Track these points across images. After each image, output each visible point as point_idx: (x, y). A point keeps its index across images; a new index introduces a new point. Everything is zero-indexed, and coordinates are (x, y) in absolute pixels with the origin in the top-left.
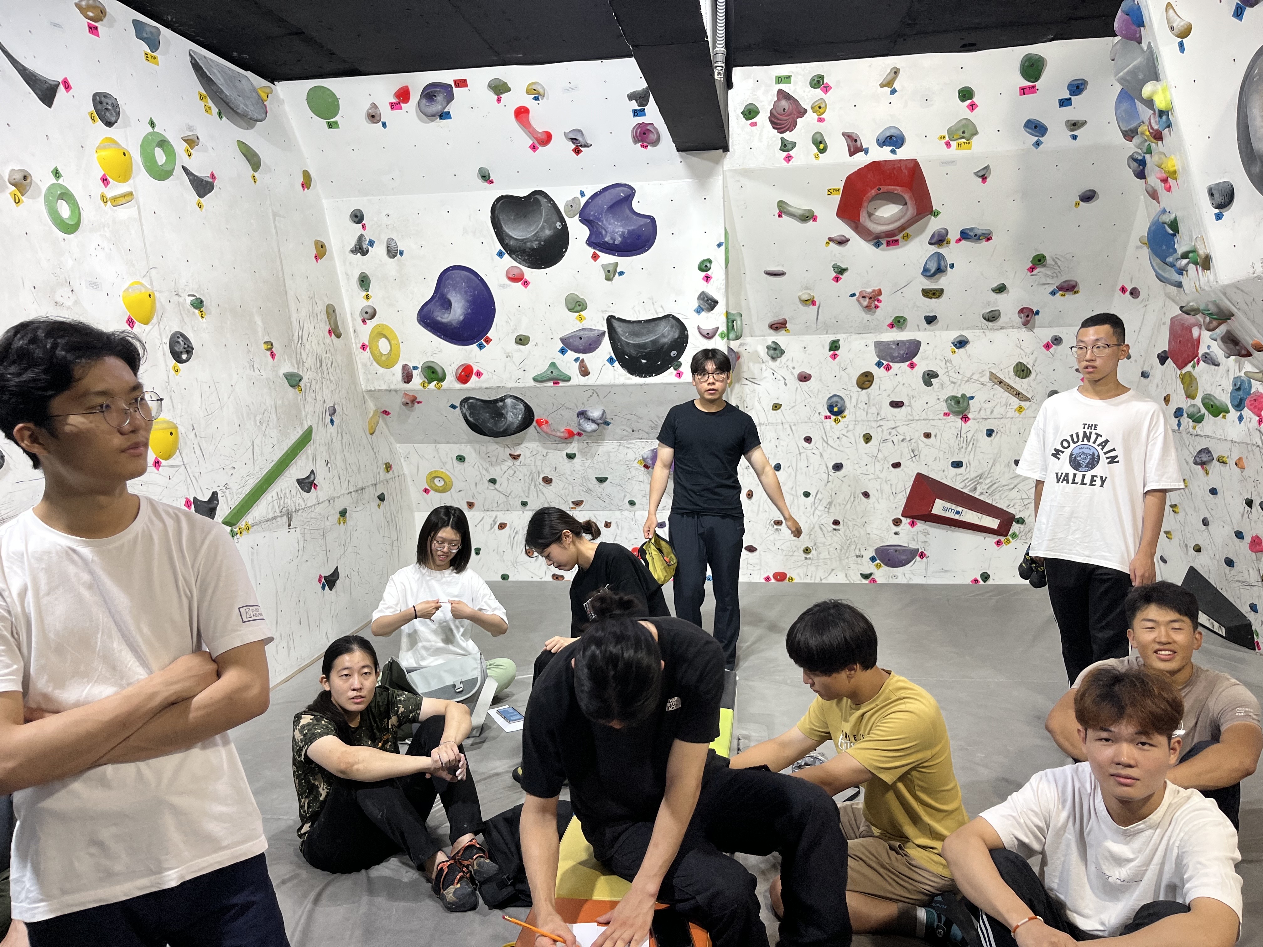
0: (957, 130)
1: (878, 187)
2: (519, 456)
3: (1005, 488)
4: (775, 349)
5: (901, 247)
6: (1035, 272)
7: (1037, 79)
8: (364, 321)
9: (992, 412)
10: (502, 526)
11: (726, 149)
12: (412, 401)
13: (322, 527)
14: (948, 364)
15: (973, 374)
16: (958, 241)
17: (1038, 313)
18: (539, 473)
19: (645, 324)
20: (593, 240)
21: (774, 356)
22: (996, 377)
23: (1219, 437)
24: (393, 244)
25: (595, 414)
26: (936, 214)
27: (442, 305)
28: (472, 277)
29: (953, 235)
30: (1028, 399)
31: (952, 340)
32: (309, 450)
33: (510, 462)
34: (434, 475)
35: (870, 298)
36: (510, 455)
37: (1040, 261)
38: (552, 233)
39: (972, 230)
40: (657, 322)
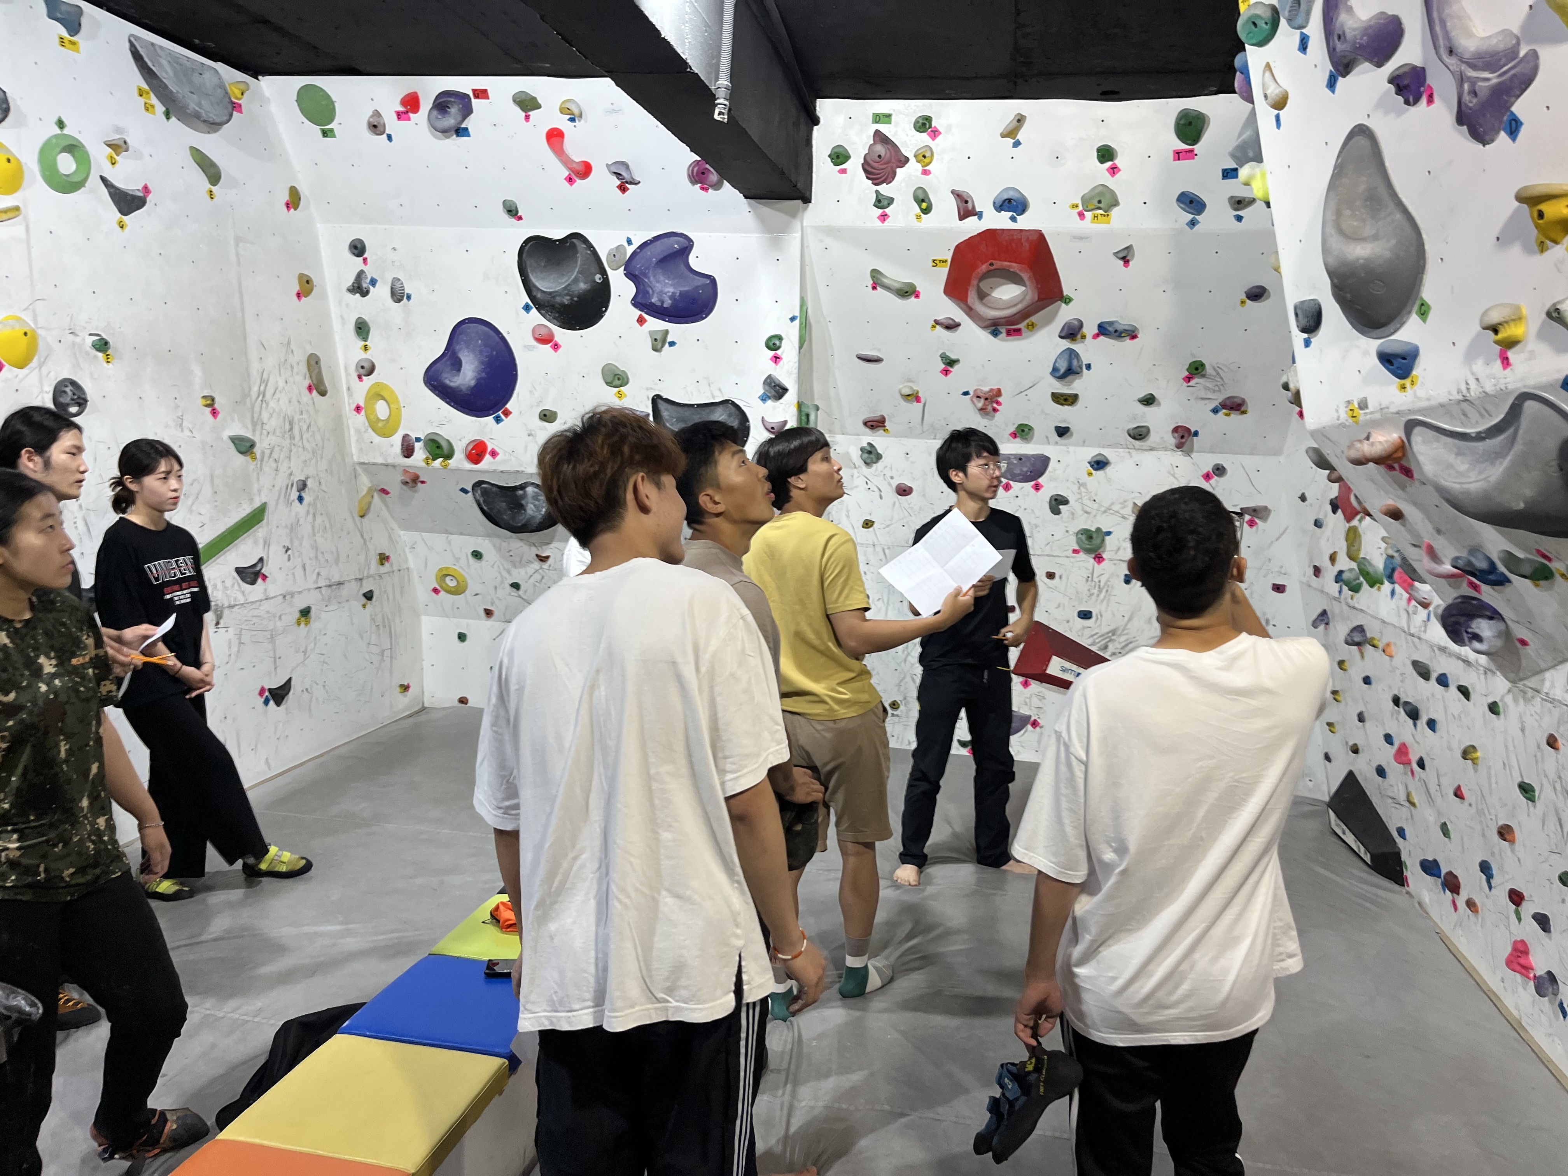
0: (1091, 198)
1: (991, 261)
2: (548, 557)
4: (870, 452)
5: (1026, 338)
6: (1192, 383)
8: (360, 377)
11: (807, 200)
12: (413, 481)
13: (271, 628)
14: (1082, 488)
15: (1112, 504)
16: (1096, 336)
17: (1196, 434)
19: (698, 409)
20: (639, 299)
21: (868, 461)
23: (1371, 613)
24: (398, 285)
26: (1067, 300)
27: (453, 365)
28: (492, 333)
29: (1090, 329)
31: (1089, 458)
32: (260, 532)
33: (537, 565)
34: (445, 572)
35: (986, 399)
36: (537, 556)
37: (1197, 369)
38: (589, 288)
39: (1111, 323)
40: (712, 408)
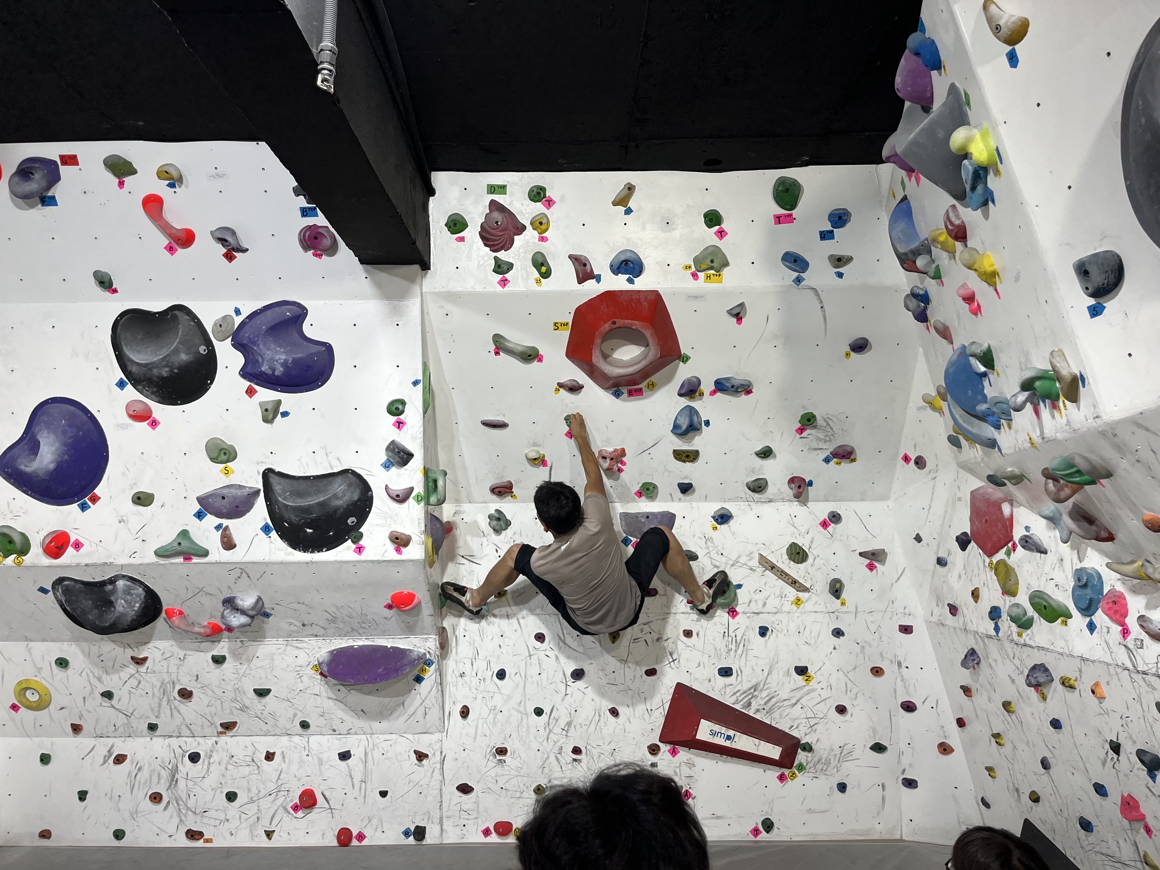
0: (704, 258)
1: (613, 320)
2: (145, 659)
3: (786, 703)
4: (499, 519)
5: (648, 397)
6: (804, 434)
7: (793, 207)
9: (765, 604)
10: (120, 759)
11: (425, 266)
14: (708, 542)
15: (739, 556)
16: (713, 393)
17: (810, 483)
18: (173, 683)
19: (315, 481)
20: (248, 370)
21: (497, 528)
22: (767, 561)
23: (1062, 650)
25: (247, 601)
26: (685, 359)
27: (30, 447)
28: (78, 412)
29: (708, 386)
30: (806, 590)
31: (712, 513)
33: (132, 668)
34: (24, 686)
35: (612, 459)
36: (133, 658)
37: (809, 420)
38: (191, 359)
39: (728, 379)
40: (331, 478)
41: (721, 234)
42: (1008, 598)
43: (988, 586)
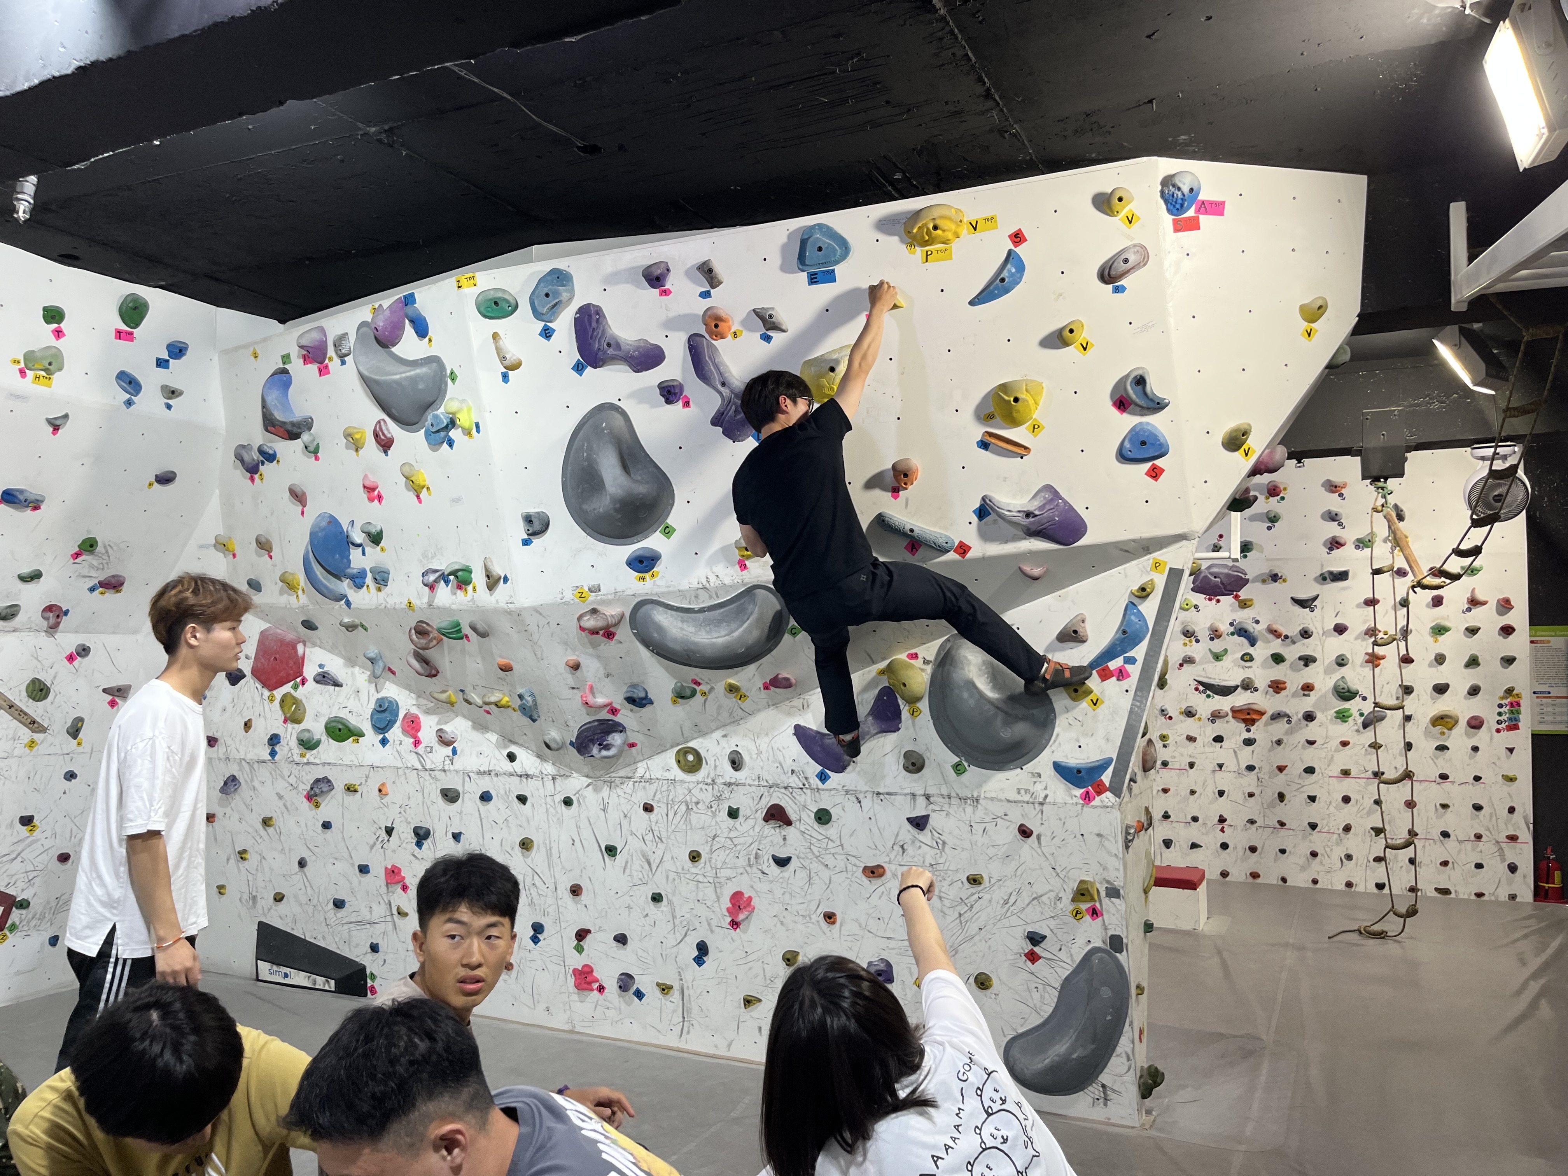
3: (5, 859)
6: (78, 560)
7: (137, 325)
17: (66, 613)
22: (6, 700)
23: (349, 763)
30: (44, 730)
37: (91, 546)
39: (21, 491)
41: (58, 333)
42: (290, 726)
43: (265, 717)
